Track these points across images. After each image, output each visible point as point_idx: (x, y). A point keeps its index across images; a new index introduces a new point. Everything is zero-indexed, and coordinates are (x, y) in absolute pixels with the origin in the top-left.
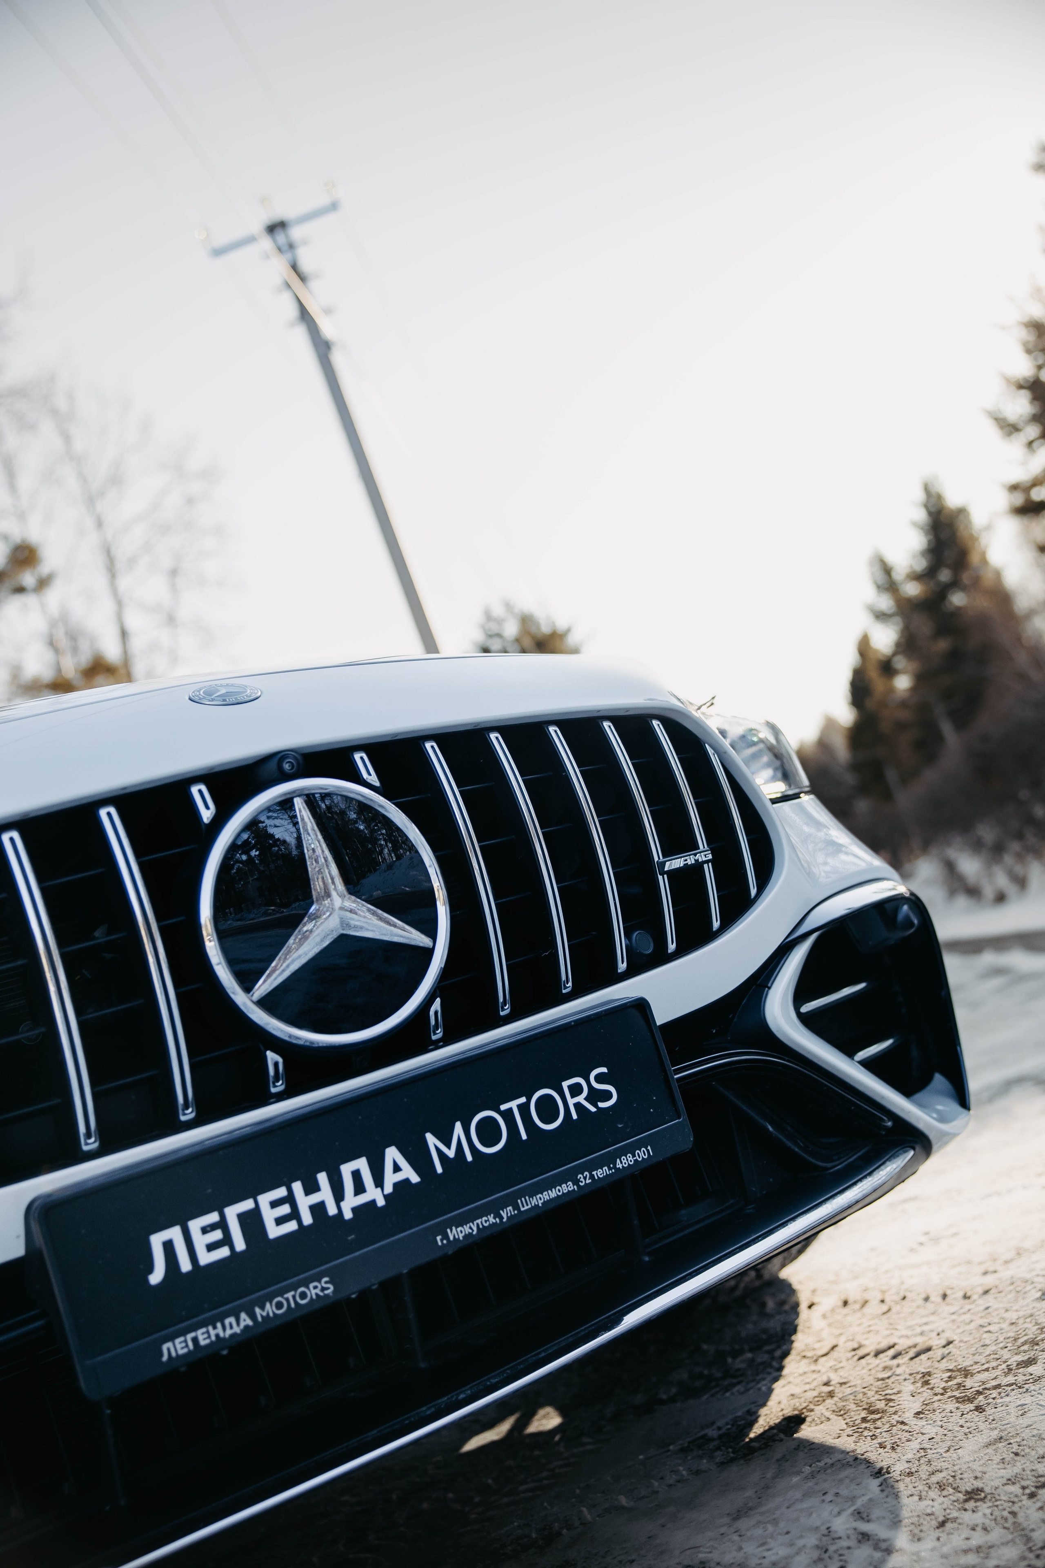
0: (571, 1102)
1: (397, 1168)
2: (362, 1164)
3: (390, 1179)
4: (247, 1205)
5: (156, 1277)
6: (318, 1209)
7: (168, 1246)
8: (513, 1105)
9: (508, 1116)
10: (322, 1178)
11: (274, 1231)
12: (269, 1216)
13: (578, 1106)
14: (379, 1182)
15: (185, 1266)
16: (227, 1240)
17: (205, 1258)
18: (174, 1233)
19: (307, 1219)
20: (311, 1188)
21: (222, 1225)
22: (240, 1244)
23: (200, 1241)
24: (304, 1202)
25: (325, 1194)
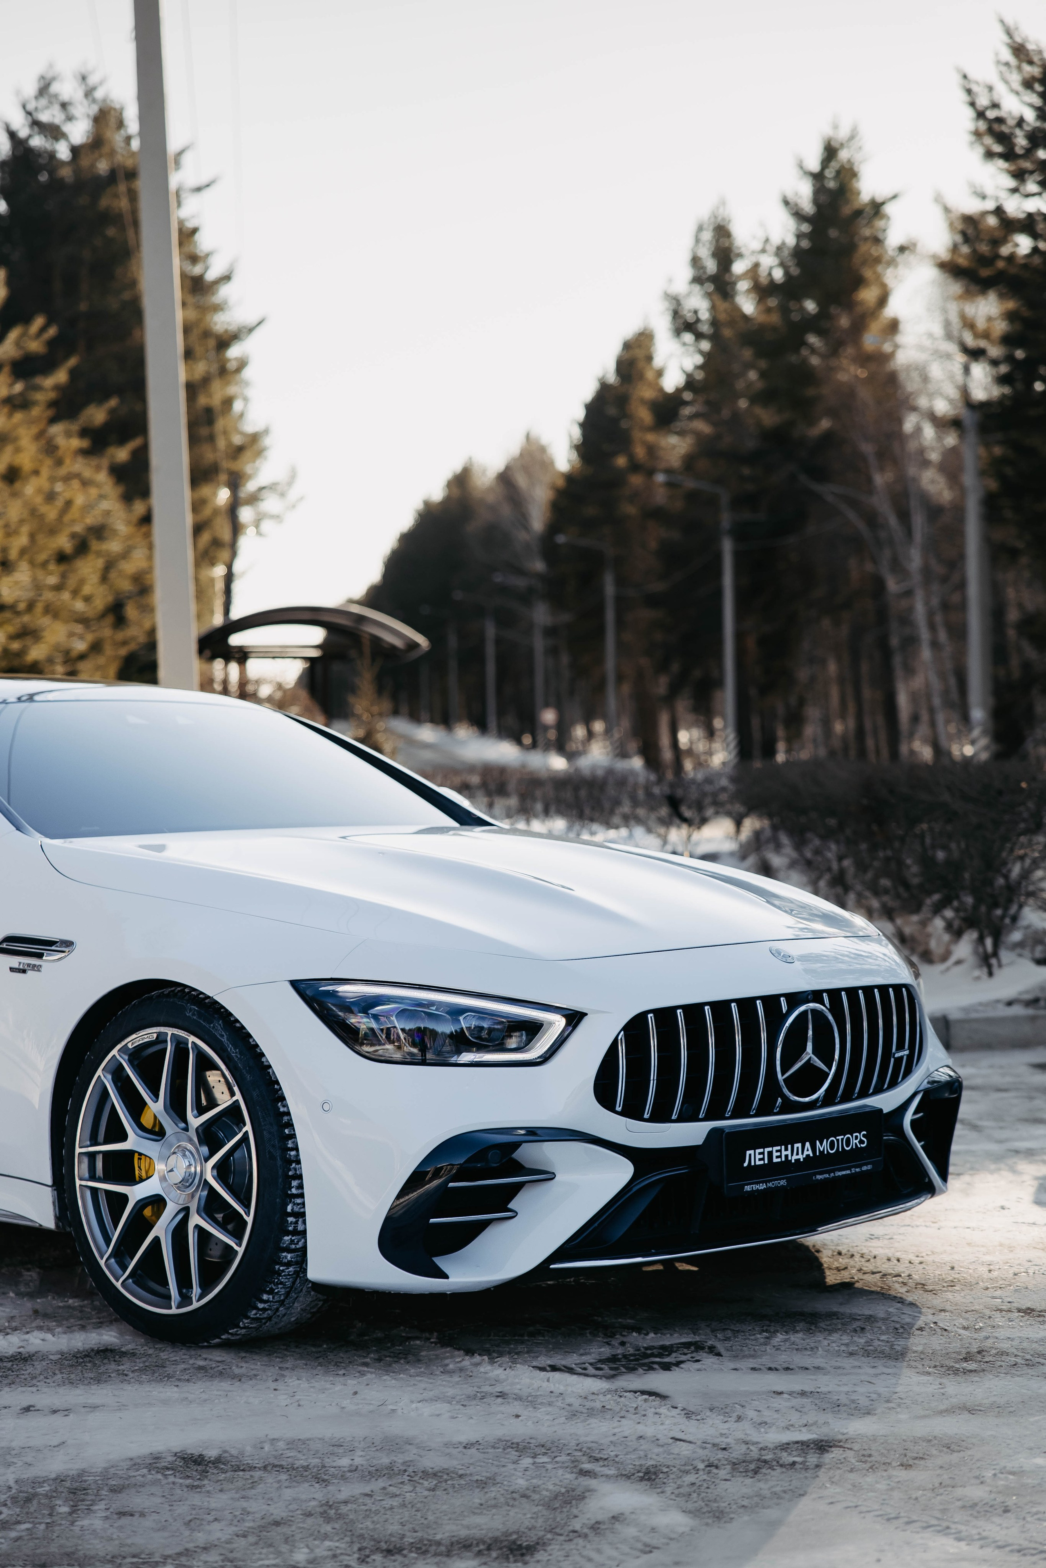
0: (855, 1141)
1: (808, 1150)
2: (799, 1145)
3: (806, 1153)
4: (770, 1149)
5: (746, 1165)
6: (786, 1156)
7: (750, 1155)
8: (840, 1138)
9: (838, 1140)
10: (789, 1146)
11: (775, 1160)
12: (775, 1154)
13: (856, 1143)
14: (803, 1153)
15: (753, 1164)
16: (763, 1159)
17: (758, 1163)
18: (752, 1152)
19: (783, 1159)
20: (786, 1149)
21: (763, 1153)
22: (766, 1162)
23: (758, 1157)
24: (784, 1153)
25: (789, 1152)
